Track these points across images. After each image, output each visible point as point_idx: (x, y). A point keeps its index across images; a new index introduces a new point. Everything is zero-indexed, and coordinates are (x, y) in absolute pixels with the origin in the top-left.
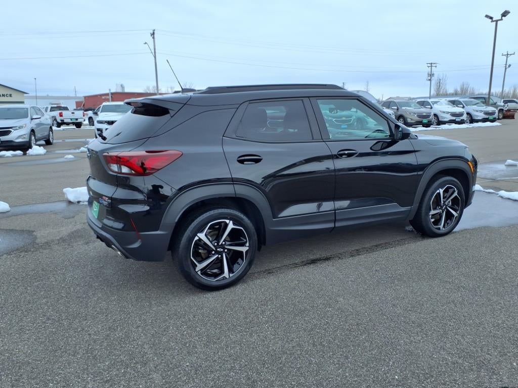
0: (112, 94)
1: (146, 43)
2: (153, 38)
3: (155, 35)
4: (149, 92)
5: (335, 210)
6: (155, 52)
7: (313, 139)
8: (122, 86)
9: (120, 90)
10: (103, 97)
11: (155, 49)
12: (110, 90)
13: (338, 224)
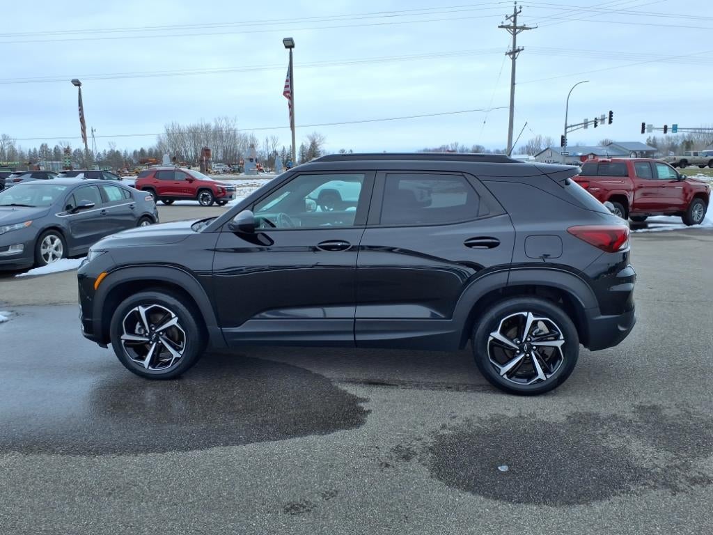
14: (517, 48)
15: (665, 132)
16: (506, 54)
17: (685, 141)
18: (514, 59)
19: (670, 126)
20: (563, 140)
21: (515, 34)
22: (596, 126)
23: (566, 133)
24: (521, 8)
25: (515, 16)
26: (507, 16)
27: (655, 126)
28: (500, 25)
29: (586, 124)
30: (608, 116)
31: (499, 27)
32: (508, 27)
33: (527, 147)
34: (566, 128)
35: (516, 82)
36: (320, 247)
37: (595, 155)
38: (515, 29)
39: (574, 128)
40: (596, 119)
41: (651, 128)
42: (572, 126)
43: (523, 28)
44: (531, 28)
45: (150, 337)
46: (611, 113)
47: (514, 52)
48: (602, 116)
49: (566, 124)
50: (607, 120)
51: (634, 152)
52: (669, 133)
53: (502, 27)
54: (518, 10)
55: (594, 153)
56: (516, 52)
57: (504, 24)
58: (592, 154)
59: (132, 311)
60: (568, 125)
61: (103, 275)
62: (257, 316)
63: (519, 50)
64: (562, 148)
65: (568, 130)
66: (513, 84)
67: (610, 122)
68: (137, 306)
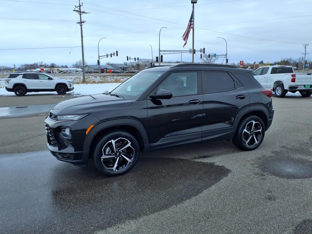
14: (82, 21)
15: (135, 60)
16: (77, 23)
17: (137, 64)
18: (81, 26)
19: (136, 58)
20: (98, 62)
21: (80, 15)
22: (111, 57)
23: (99, 59)
24: (82, 3)
25: (80, 6)
26: (76, 6)
27: (131, 58)
28: (74, 10)
29: (107, 56)
30: (116, 53)
31: (73, 10)
32: (77, 11)
33: (76, 64)
34: (99, 57)
35: (83, 36)
36: (189, 103)
37: (107, 69)
38: (80, 12)
39: (102, 57)
40: (111, 54)
41: (130, 59)
42: (101, 56)
43: (84, 12)
44: (87, 13)
45: (116, 154)
46: (117, 52)
47: (81, 23)
48: (113, 53)
49: (99, 55)
50: (116, 55)
51: (121, 68)
52: (137, 61)
53: (75, 11)
54: (81, 4)
55: (106, 68)
56: (82, 22)
57: (75, 10)
58: (105, 68)
59: (108, 142)
60: (100, 56)
61: (92, 126)
62: (166, 136)
63: (83, 22)
64: (98, 65)
65: (100, 58)
66: (82, 37)
67: (117, 55)
68: (111, 140)
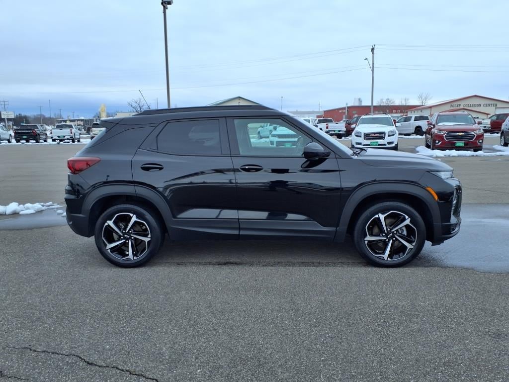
0: (348, 108)
1: (366, 59)
2: (373, 53)
3: (375, 51)
4: (382, 105)
5: (238, 219)
6: (373, 67)
7: (222, 154)
8: (360, 100)
9: (357, 104)
10: (340, 111)
11: (373, 64)
12: (347, 104)
13: (242, 233)
